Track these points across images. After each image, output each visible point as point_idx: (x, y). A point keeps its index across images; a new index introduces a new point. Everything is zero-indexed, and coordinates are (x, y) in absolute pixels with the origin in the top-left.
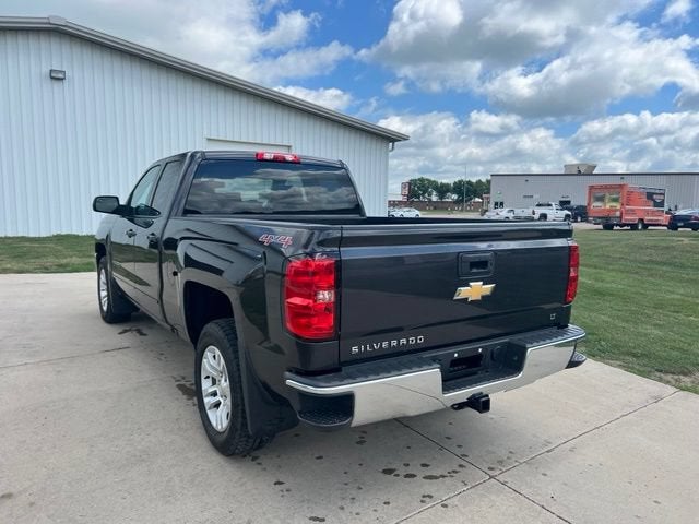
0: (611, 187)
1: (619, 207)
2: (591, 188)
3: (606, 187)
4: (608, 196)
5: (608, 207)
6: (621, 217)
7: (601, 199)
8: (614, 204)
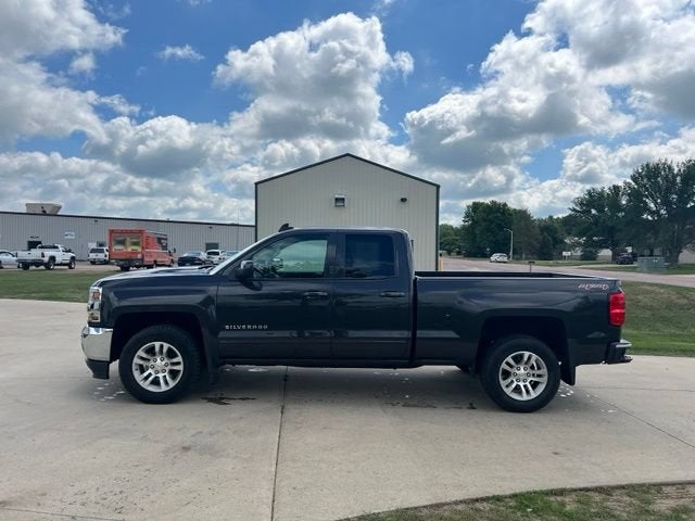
0: (131, 232)
1: (140, 249)
2: (112, 232)
3: (126, 232)
4: (128, 240)
5: (129, 250)
6: (142, 259)
7: (122, 243)
8: (135, 248)
